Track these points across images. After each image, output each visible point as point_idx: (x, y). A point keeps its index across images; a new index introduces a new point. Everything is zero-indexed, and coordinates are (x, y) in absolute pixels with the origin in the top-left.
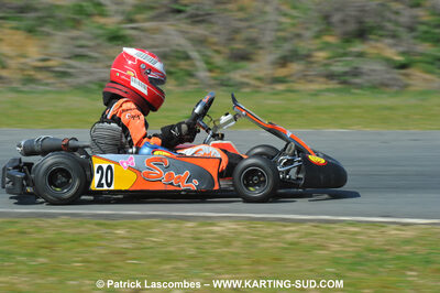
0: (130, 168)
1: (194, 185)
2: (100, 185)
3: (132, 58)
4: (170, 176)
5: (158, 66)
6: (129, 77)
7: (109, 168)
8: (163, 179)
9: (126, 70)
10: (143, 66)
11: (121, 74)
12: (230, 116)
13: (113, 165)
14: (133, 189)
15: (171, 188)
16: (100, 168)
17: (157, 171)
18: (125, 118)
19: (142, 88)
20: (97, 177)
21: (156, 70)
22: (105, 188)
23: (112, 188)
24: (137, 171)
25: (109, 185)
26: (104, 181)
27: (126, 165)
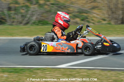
0: (52, 46)
1: (69, 51)
2: (43, 50)
5: (67, 16)
6: (58, 20)
7: (46, 45)
8: (60, 49)
11: (56, 19)
15: (63, 52)
16: (44, 45)
17: (59, 47)
18: (56, 31)
20: (43, 48)
22: (45, 51)
23: (47, 51)
25: (46, 50)
27: (50, 45)
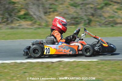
0: (54, 48)
1: (71, 53)
2: (46, 53)
3: (57, 19)
4: (65, 50)
5: (65, 21)
6: (57, 24)
7: (49, 48)
8: (63, 51)
9: (56, 22)
10: (60, 21)
11: (55, 23)
12: (84, 34)
13: (50, 48)
14: (55, 54)
15: (65, 54)
16: (46, 48)
17: (61, 49)
18: (55, 35)
19: (60, 27)
20: (46, 51)
21: (64, 22)
22: (48, 54)
24: (56, 49)
25: (49, 53)
26: (47, 52)
27: (53, 47)
